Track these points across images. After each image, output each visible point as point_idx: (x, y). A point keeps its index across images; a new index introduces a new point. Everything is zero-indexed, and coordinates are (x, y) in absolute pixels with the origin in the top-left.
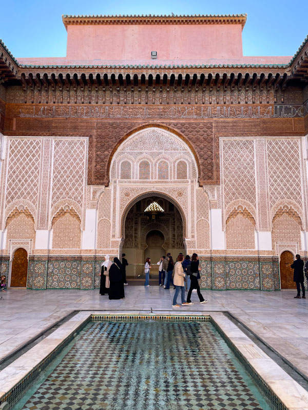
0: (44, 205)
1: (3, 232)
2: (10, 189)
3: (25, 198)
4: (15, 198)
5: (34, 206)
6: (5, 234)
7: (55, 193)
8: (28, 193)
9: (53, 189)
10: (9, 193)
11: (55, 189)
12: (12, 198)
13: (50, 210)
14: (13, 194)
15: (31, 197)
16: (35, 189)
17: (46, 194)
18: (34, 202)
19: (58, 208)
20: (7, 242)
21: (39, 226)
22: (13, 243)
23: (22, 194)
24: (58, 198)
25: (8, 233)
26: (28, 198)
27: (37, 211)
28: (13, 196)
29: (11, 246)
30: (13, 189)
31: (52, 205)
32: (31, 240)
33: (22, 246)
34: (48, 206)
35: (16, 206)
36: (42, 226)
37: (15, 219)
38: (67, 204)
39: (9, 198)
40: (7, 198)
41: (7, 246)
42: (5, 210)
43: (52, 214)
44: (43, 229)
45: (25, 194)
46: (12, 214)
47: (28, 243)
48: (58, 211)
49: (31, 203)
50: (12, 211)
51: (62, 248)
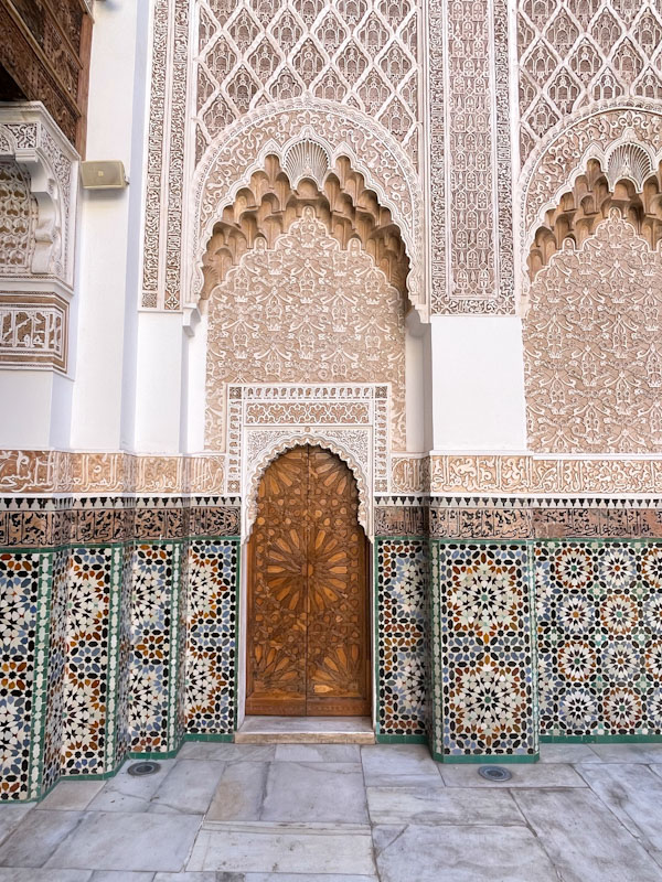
0: (471, 138)
1: (188, 332)
2: (222, 31)
3: (332, 88)
4: (264, 89)
5: (400, 150)
6: (199, 347)
7: (539, 62)
8: (353, 61)
9: (525, 35)
10: (220, 59)
11: (540, 34)
12: (243, 90)
13: (519, 177)
14: (242, 60)
15: (375, 86)
16: (395, 37)
17: (480, 63)
18: (396, 122)
19: (569, 163)
20: (213, 405)
21: (451, 285)
22: (255, 413)
23: (310, 62)
24: (566, 90)
25: (215, 340)
26: (353, 91)
27: (419, 182)
28: (243, 75)
29: (245, 434)
30: (244, 30)
31: (527, 143)
32: (381, 393)
33: (318, 433)
34: (504, 145)
35: (270, 146)
36: (474, 287)
37: (258, 248)
38: (628, 136)
39: (221, 89)
40: (205, 88)
41: (212, 432)
42: (193, 176)
43: (531, 201)
44: (486, 309)
45: (331, 63)
46: (240, 209)
47: (360, 412)
48: (569, 186)
49: (373, 125)
50: (245, 181)
51: (599, 449)
